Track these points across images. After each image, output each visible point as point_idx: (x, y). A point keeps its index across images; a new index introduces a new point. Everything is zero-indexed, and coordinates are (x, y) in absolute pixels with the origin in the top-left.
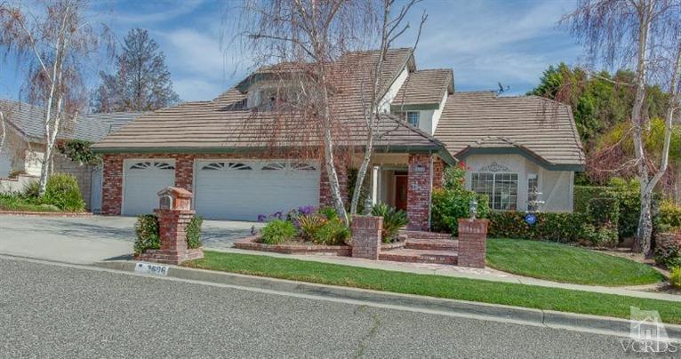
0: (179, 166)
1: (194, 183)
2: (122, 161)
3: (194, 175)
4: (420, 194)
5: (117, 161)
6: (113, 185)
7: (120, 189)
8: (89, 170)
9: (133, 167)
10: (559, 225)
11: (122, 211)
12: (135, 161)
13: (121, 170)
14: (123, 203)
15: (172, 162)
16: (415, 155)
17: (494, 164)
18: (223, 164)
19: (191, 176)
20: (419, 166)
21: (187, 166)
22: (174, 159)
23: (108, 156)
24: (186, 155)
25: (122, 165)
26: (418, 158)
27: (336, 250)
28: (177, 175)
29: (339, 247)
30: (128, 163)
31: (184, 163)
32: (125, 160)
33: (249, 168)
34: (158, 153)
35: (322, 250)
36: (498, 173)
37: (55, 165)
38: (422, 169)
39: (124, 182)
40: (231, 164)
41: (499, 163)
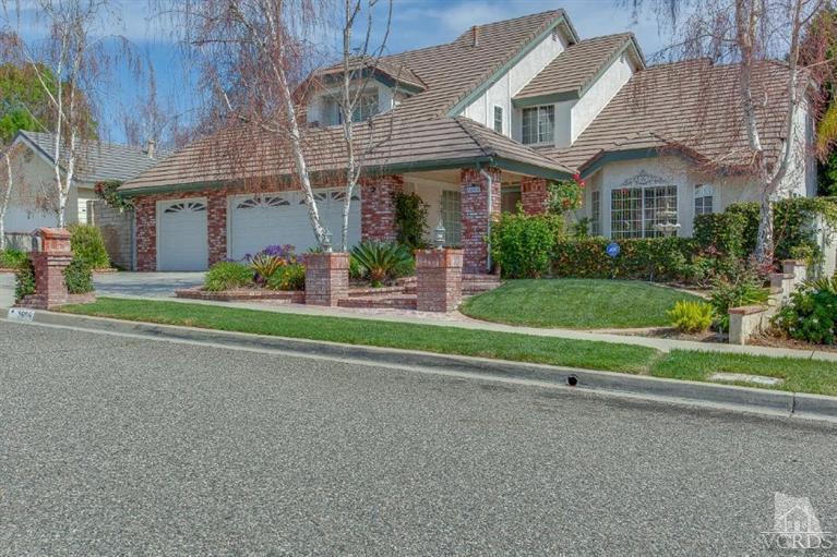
0: (211, 206)
1: (228, 227)
2: (154, 204)
3: (228, 216)
4: (476, 224)
5: (148, 205)
6: (147, 235)
7: (154, 239)
8: (129, 218)
9: (167, 211)
10: (651, 256)
11: (158, 267)
12: (168, 203)
13: (154, 215)
14: (158, 256)
15: (204, 201)
16: (467, 170)
17: (643, 174)
18: (259, 200)
19: (225, 218)
20: (474, 185)
21: (219, 205)
22: (205, 198)
23: (139, 198)
24: (218, 191)
25: (154, 209)
26: (472, 174)
27: (290, 296)
28: (210, 218)
29: (292, 293)
30: (162, 205)
31: (216, 202)
32: (158, 203)
33: (286, 203)
34: (188, 191)
35: (269, 297)
36: (648, 186)
37: (95, 214)
38: (477, 189)
39: (158, 230)
40: (267, 199)
41: (649, 171)
